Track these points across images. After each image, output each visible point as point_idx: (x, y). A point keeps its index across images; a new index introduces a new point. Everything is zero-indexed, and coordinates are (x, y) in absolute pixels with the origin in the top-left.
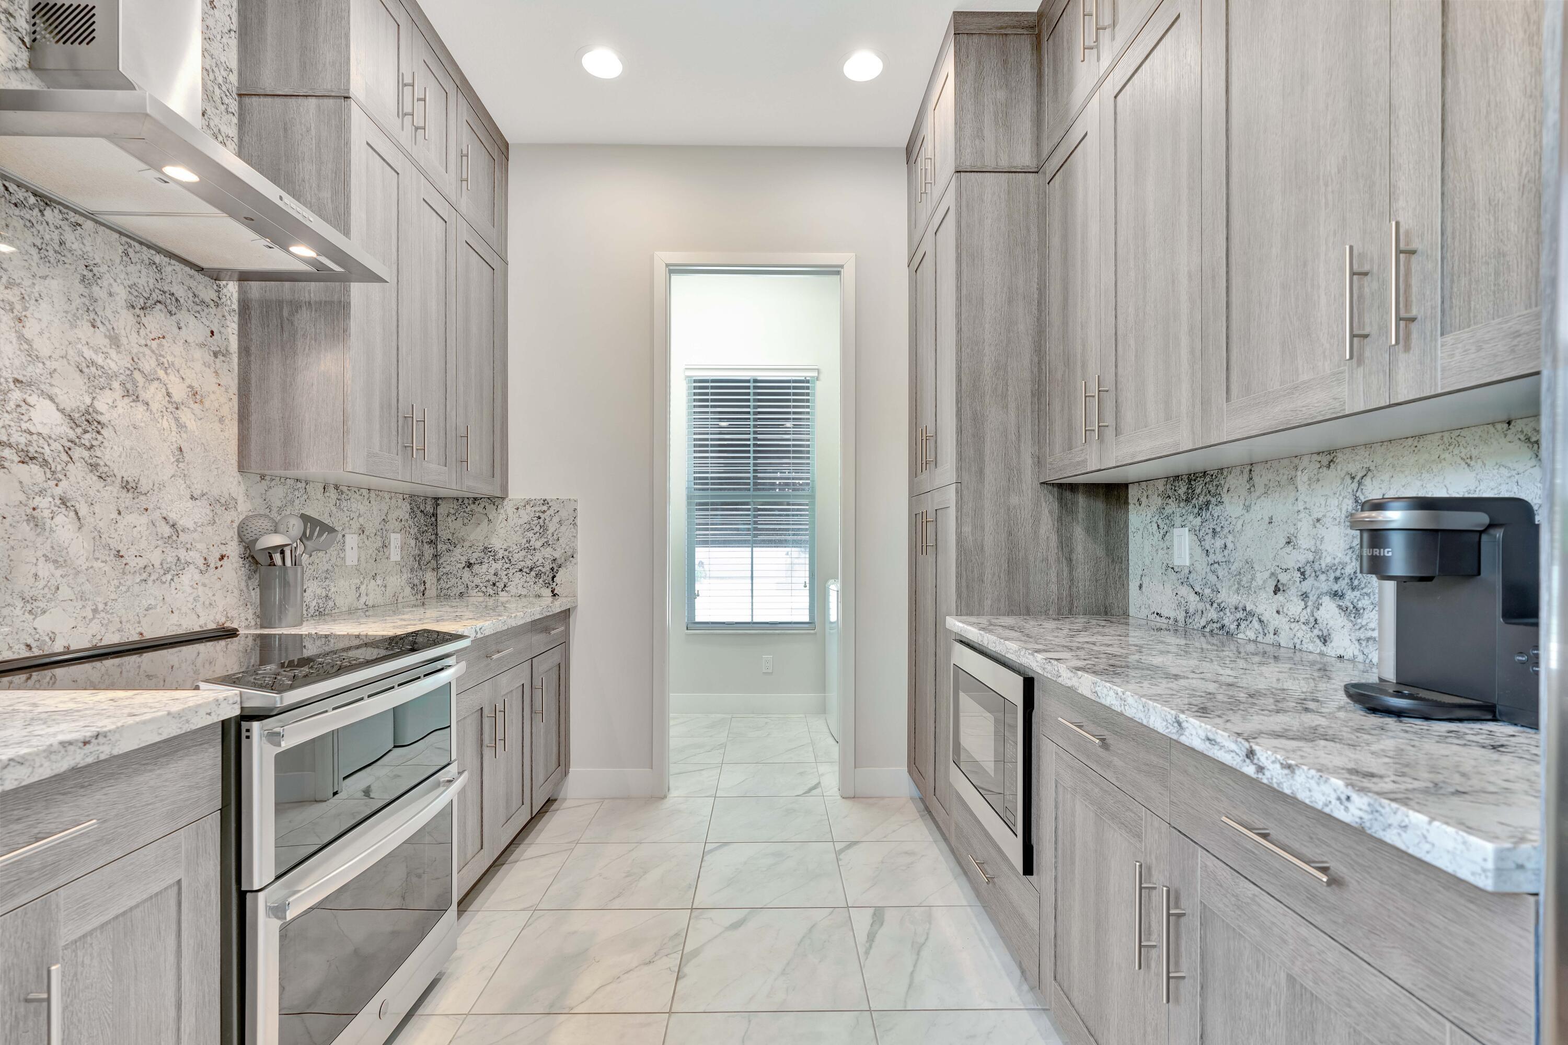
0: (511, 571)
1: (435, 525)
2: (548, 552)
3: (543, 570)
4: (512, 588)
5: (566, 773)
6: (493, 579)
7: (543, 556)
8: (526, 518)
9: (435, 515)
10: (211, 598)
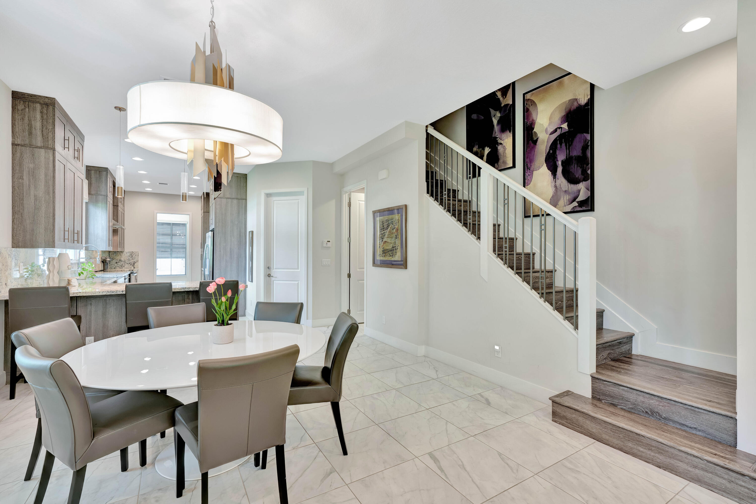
0: (125, 264)
2: (133, 261)
3: (132, 263)
4: (125, 267)
8: (128, 255)
9: (110, 254)
10: (101, 267)
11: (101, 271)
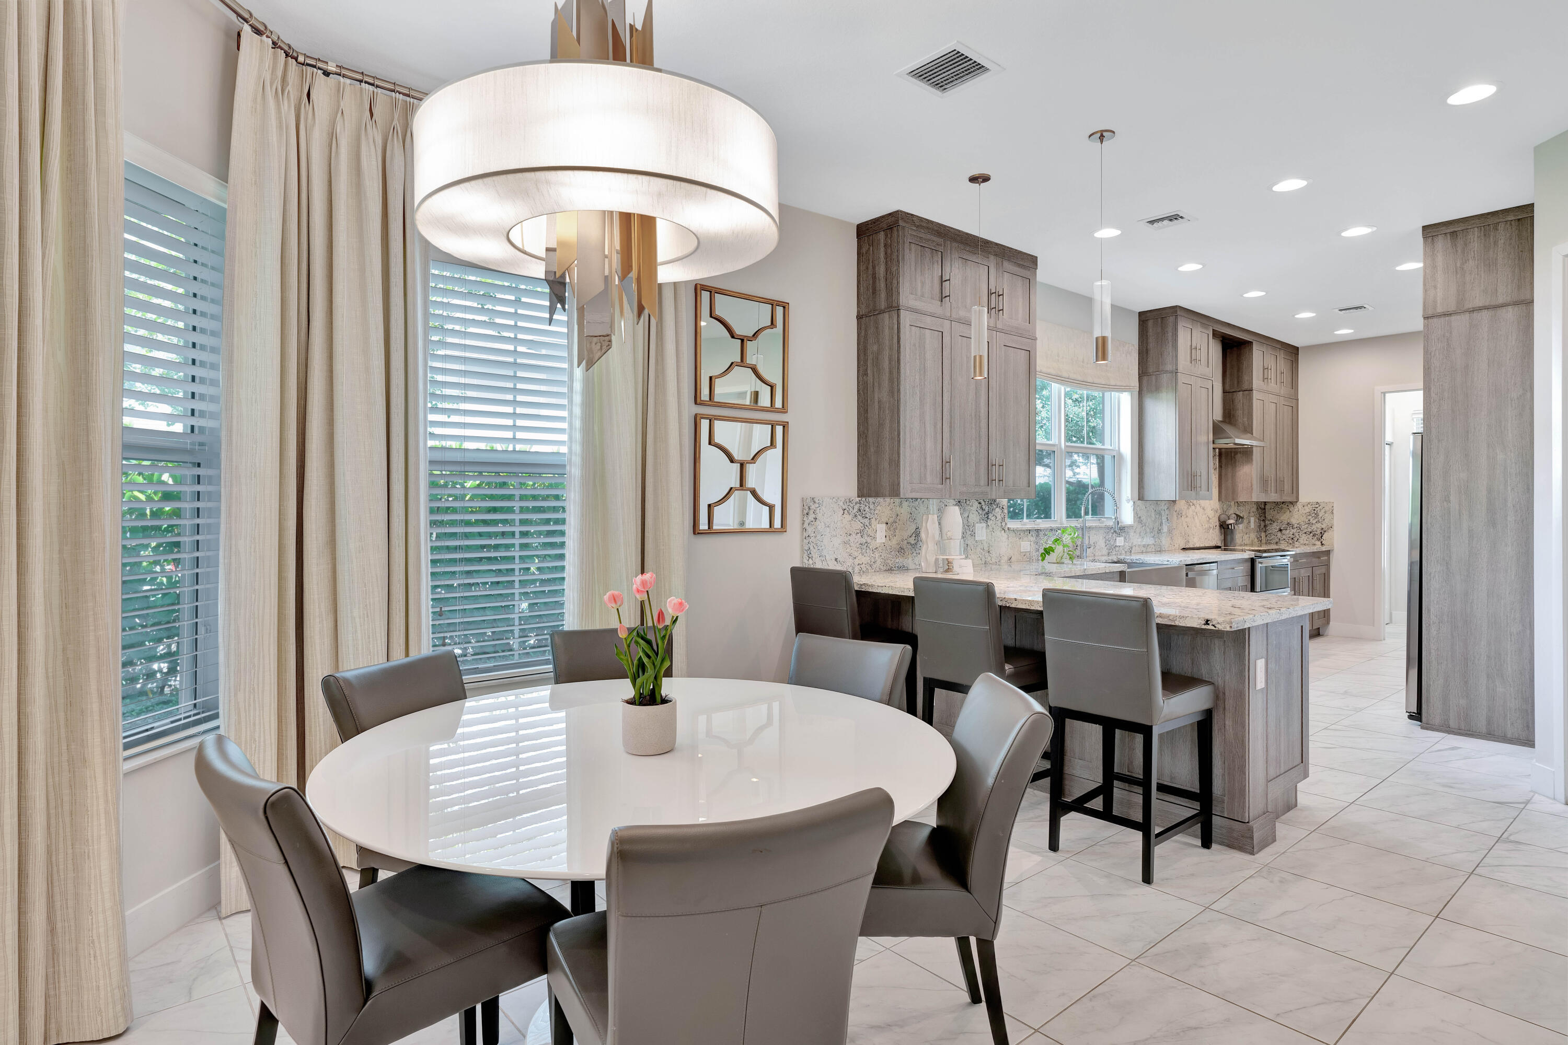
0: (1301, 533)
1: (1265, 513)
2: (1319, 525)
3: (1317, 533)
4: (1301, 541)
5: (1328, 622)
6: (1292, 536)
7: (1317, 527)
8: (1308, 511)
9: (1265, 509)
10: (1215, 537)
11: (1219, 547)
